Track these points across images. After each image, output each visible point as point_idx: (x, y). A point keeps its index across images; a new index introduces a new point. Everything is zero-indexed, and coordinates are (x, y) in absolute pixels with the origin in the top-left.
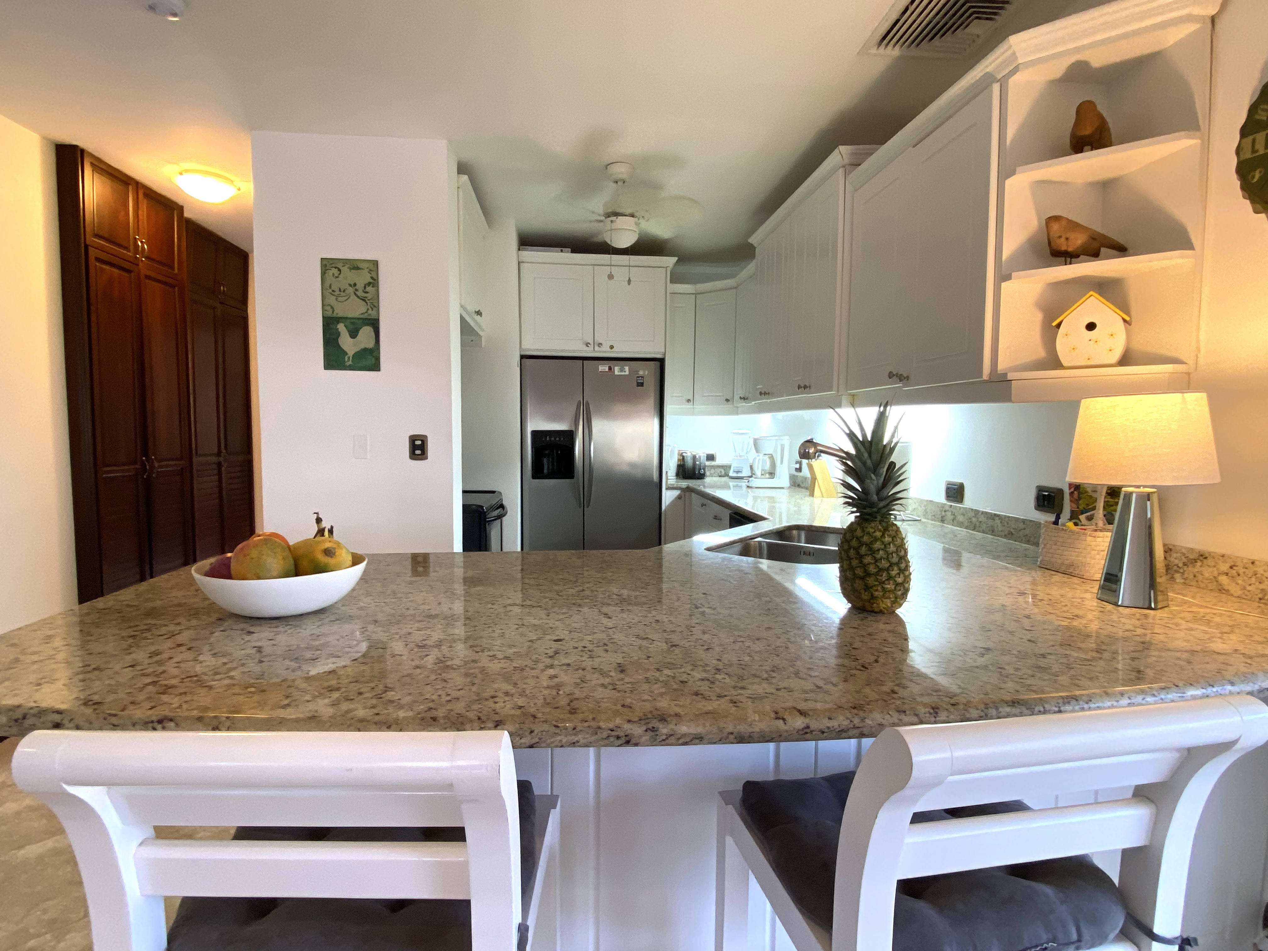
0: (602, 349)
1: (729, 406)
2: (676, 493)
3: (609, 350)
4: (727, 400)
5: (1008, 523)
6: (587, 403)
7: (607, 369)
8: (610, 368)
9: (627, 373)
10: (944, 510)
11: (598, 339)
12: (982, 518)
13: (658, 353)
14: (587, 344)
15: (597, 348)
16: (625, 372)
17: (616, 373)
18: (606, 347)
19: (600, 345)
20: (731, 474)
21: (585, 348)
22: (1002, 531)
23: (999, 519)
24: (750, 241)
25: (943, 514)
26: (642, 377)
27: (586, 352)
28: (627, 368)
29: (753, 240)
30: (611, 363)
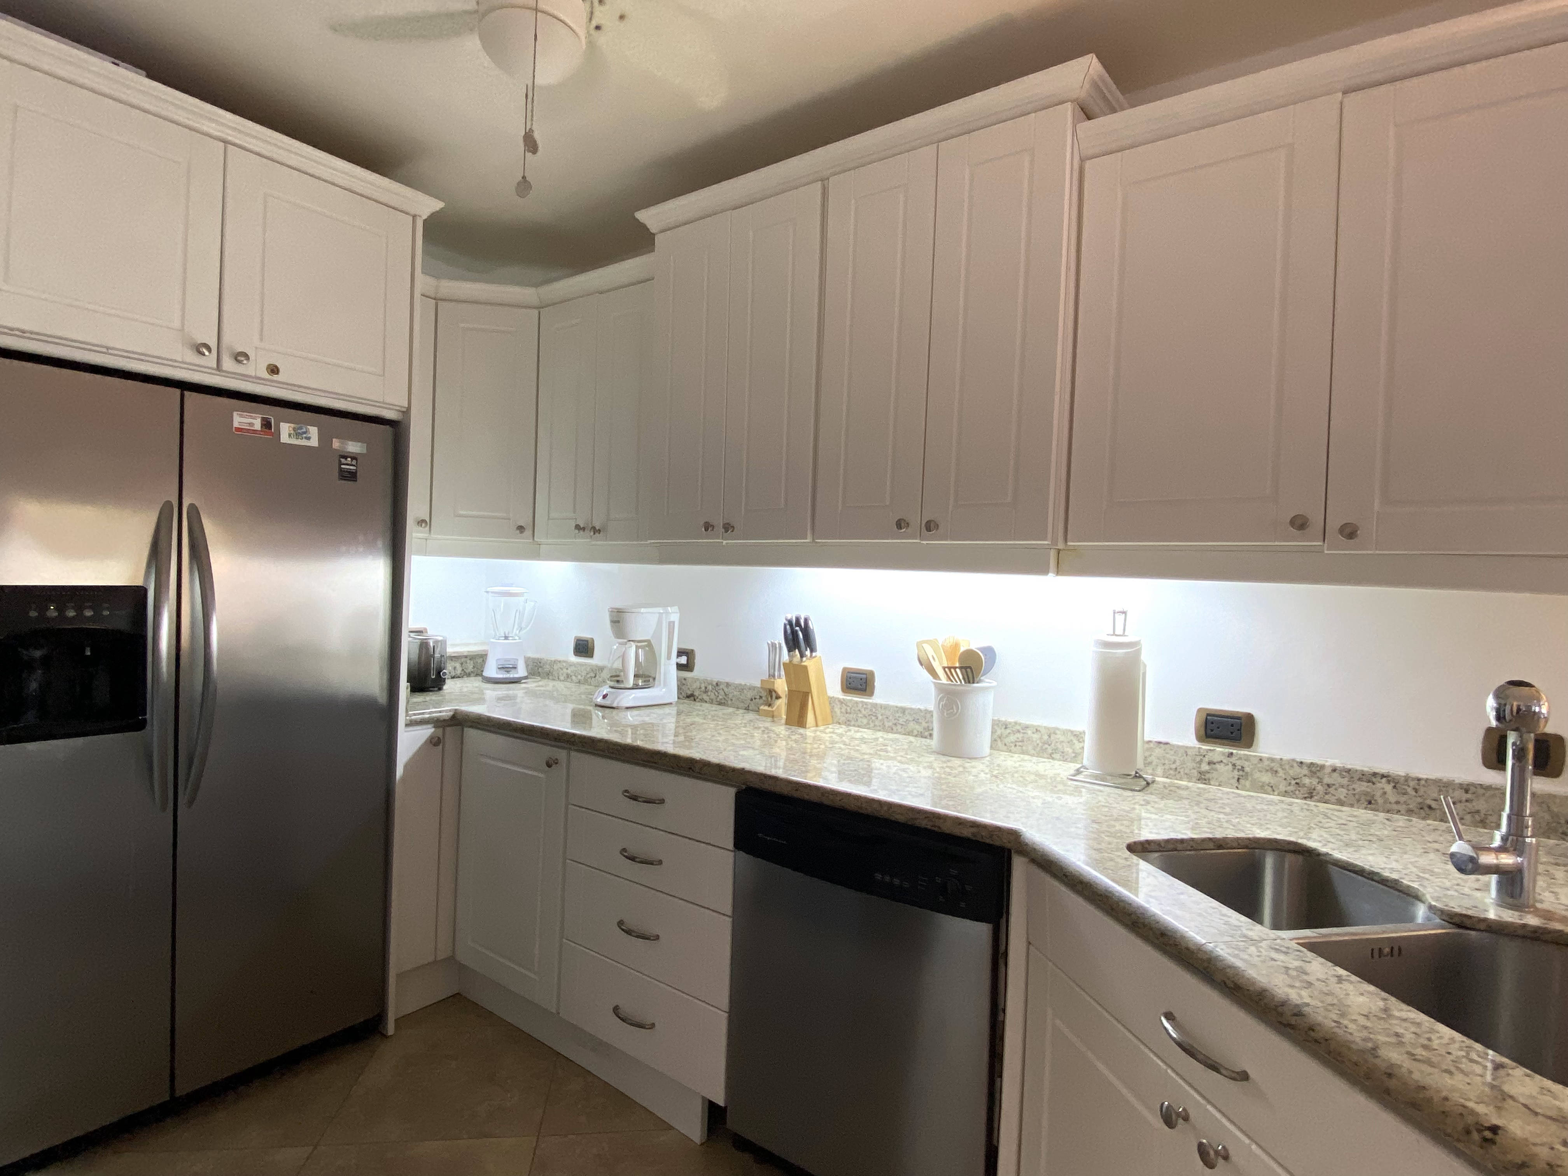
0: (248, 369)
1: (523, 540)
2: (427, 731)
3: (266, 375)
4: (521, 529)
5: (1416, 791)
6: (193, 508)
7: (257, 425)
8: (266, 424)
9: (314, 442)
10: (1206, 759)
11: (234, 340)
12: (1336, 779)
13: (389, 406)
14: (200, 348)
15: (228, 364)
16: (308, 438)
17: (285, 438)
18: (257, 367)
19: (240, 357)
20: (491, 671)
21: (191, 357)
22: (1397, 803)
23: (1389, 782)
24: (642, 216)
25: (1205, 767)
26: (353, 458)
27: (199, 368)
28: (313, 431)
29: (650, 217)
30: (271, 413)
